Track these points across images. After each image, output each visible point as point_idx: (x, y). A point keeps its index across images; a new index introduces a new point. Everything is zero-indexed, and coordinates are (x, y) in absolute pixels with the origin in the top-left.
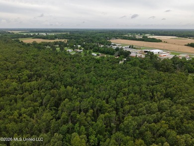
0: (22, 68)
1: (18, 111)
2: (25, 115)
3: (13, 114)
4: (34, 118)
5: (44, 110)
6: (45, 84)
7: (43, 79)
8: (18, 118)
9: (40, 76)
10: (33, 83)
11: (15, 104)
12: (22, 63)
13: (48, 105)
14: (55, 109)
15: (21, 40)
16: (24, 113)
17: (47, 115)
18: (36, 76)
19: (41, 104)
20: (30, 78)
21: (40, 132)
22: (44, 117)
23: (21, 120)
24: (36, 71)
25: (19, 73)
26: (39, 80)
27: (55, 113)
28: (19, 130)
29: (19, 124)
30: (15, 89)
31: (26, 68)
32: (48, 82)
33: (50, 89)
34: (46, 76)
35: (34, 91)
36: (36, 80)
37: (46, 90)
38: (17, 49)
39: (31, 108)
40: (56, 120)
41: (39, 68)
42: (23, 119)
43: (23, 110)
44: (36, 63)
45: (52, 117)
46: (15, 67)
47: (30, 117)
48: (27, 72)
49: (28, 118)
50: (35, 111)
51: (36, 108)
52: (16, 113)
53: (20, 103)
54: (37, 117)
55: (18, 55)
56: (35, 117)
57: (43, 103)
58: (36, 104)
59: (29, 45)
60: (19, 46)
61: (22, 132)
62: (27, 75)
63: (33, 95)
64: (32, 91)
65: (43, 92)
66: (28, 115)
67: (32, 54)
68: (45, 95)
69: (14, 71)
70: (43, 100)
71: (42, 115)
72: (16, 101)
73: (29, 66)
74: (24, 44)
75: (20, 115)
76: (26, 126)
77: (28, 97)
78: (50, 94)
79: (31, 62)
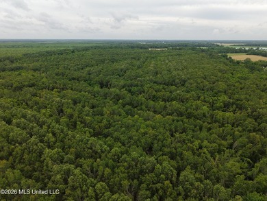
0: (219, 92)
1: (199, 141)
2: (205, 150)
3: (192, 142)
4: (215, 159)
5: (231, 156)
6: (245, 120)
7: (244, 113)
8: (198, 150)
9: (241, 108)
10: (228, 114)
11: (199, 132)
12: (222, 85)
13: (240, 152)
14: (248, 163)
15: (229, 55)
16: (206, 147)
17: (233, 164)
18: (234, 106)
19: (230, 146)
20: (226, 106)
21: (218, 182)
22: (229, 165)
23: (200, 153)
24: (237, 100)
25: (215, 96)
26: (238, 114)
27: (246, 168)
28: (194, 164)
29: (196, 157)
30: (204, 115)
31: (225, 92)
32: (250, 119)
33: (250, 131)
34: (249, 110)
35: (226, 125)
36: (234, 112)
37: (244, 130)
38: (222, 66)
39: (215, 144)
40: (246, 179)
41: (243, 97)
42: (202, 154)
43: (206, 143)
44: (241, 89)
45: (240, 171)
46: (212, 89)
47: (211, 156)
48: (224, 98)
49: (209, 156)
50: (219, 152)
51: (222, 147)
52: (197, 142)
53: (204, 134)
54: (220, 160)
55: (220, 74)
56: (217, 158)
57: (234, 146)
58: (224, 142)
59: (238, 62)
60: (225, 63)
61: (196, 168)
62: (224, 102)
63: (223, 131)
64: (223, 125)
65: (238, 130)
66: (210, 152)
67: (239, 75)
68: (241, 136)
69: (209, 93)
70: (234, 142)
71: (227, 160)
72: (201, 129)
73: (230, 91)
74: (231, 60)
75: (201, 147)
76: (203, 164)
77: (217, 130)
78: (249, 138)
79: (234, 86)
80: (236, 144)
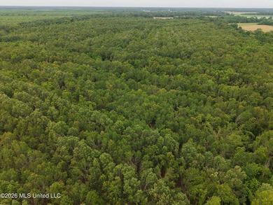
0: (226, 65)
1: (203, 115)
2: (208, 123)
3: (196, 116)
4: (217, 132)
5: (234, 129)
6: (250, 94)
7: (250, 87)
8: (201, 123)
9: (247, 82)
10: (233, 88)
11: (202, 106)
12: (229, 58)
13: (243, 126)
14: (250, 136)
15: (239, 25)
16: (209, 121)
17: (235, 137)
18: (241, 80)
19: (234, 120)
20: (232, 80)
21: (219, 153)
22: (230, 138)
23: (203, 126)
24: (244, 73)
25: (221, 70)
26: (244, 88)
27: (248, 140)
28: (197, 137)
29: (199, 130)
30: (209, 89)
31: (232, 65)
32: (256, 93)
33: (254, 105)
34: (256, 84)
35: (230, 99)
36: (240, 85)
37: (248, 104)
38: (230, 37)
39: (218, 118)
40: (246, 151)
41: (250, 70)
42: (205, 127)
43: (209, 116)
44: (249, 62)
45: (241, 143)
46: (218, 62)
47: (214, 129)
48: (231, 71)
49: (211, 129)
50: (222, 125)
51: (225, 121)
52: (200, 116)
53: (208, 107)
54: (222, 132)
55: (228, 46)
56: (219, 131)
57: (237, 120)
58: (227, 116)
59: (248, 33)
60: (234, 34)
61: (198, 140)
62: (230, 75)
63: (228, 104)
64: (228, 99)
65: (243, 104)
66: (212, 126)
67: (248, 47)
68: (245, 110)
69: (215, 66)
70: (238, 115)
71: (229, 133)
72: (205, 103)
73: (238, 64)
74: (241, 31)
75: (204, 121)
76: (206, 137)
77: (221, 103)
78: (252, 112)
79: (242, 59)
80: (239, 118)
